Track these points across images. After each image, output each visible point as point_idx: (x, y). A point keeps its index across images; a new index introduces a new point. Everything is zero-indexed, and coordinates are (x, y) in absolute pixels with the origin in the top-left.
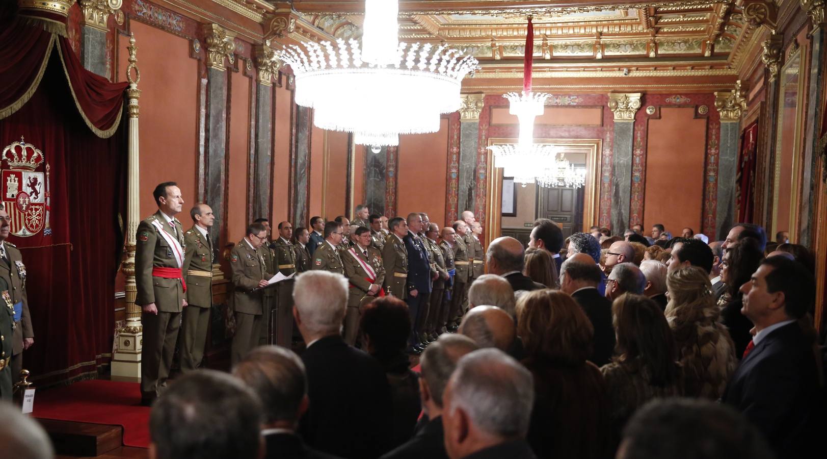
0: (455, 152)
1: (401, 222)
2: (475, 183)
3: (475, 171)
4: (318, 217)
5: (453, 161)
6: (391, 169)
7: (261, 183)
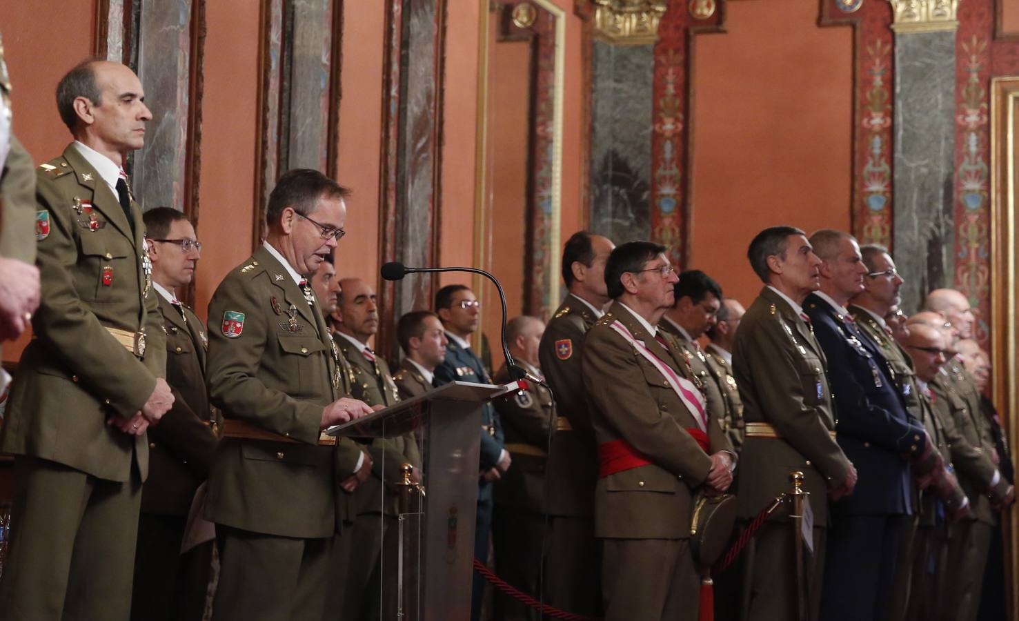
0: (877, 128)
1: (791, 237)
2: (952, 223)
3: (949, 187)
4: (463, 287)
5: (872, 156)
6: (668, 190)
7: (300, 147)
